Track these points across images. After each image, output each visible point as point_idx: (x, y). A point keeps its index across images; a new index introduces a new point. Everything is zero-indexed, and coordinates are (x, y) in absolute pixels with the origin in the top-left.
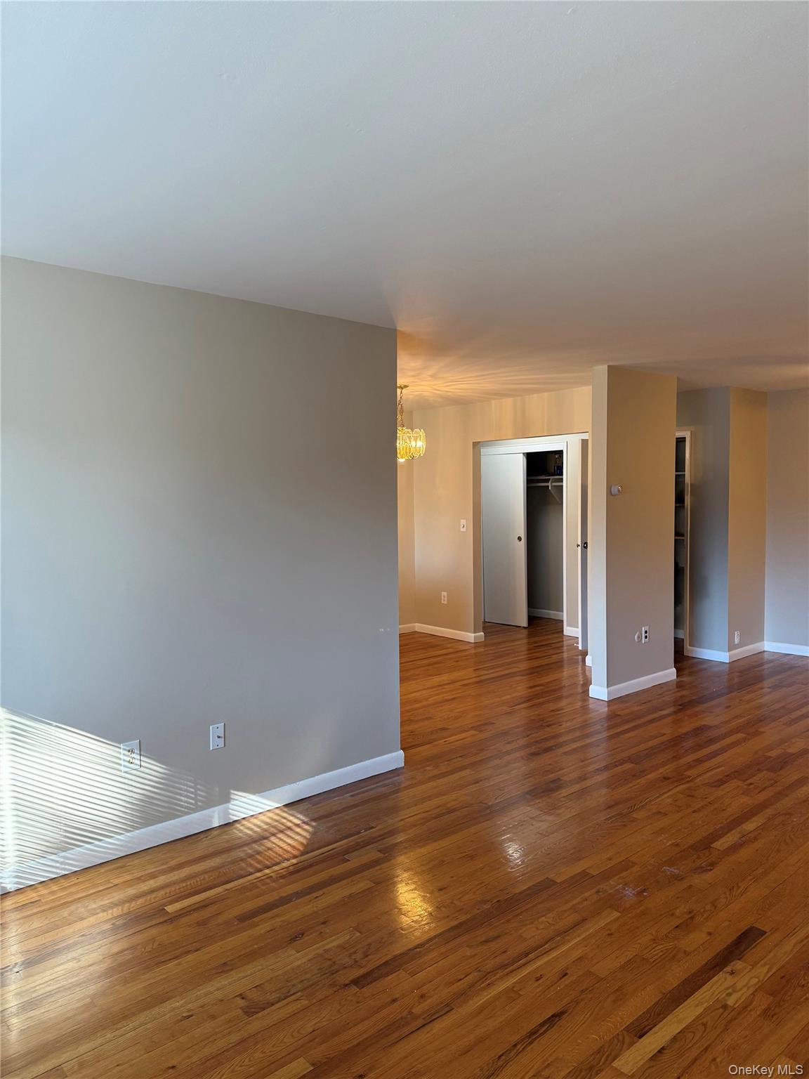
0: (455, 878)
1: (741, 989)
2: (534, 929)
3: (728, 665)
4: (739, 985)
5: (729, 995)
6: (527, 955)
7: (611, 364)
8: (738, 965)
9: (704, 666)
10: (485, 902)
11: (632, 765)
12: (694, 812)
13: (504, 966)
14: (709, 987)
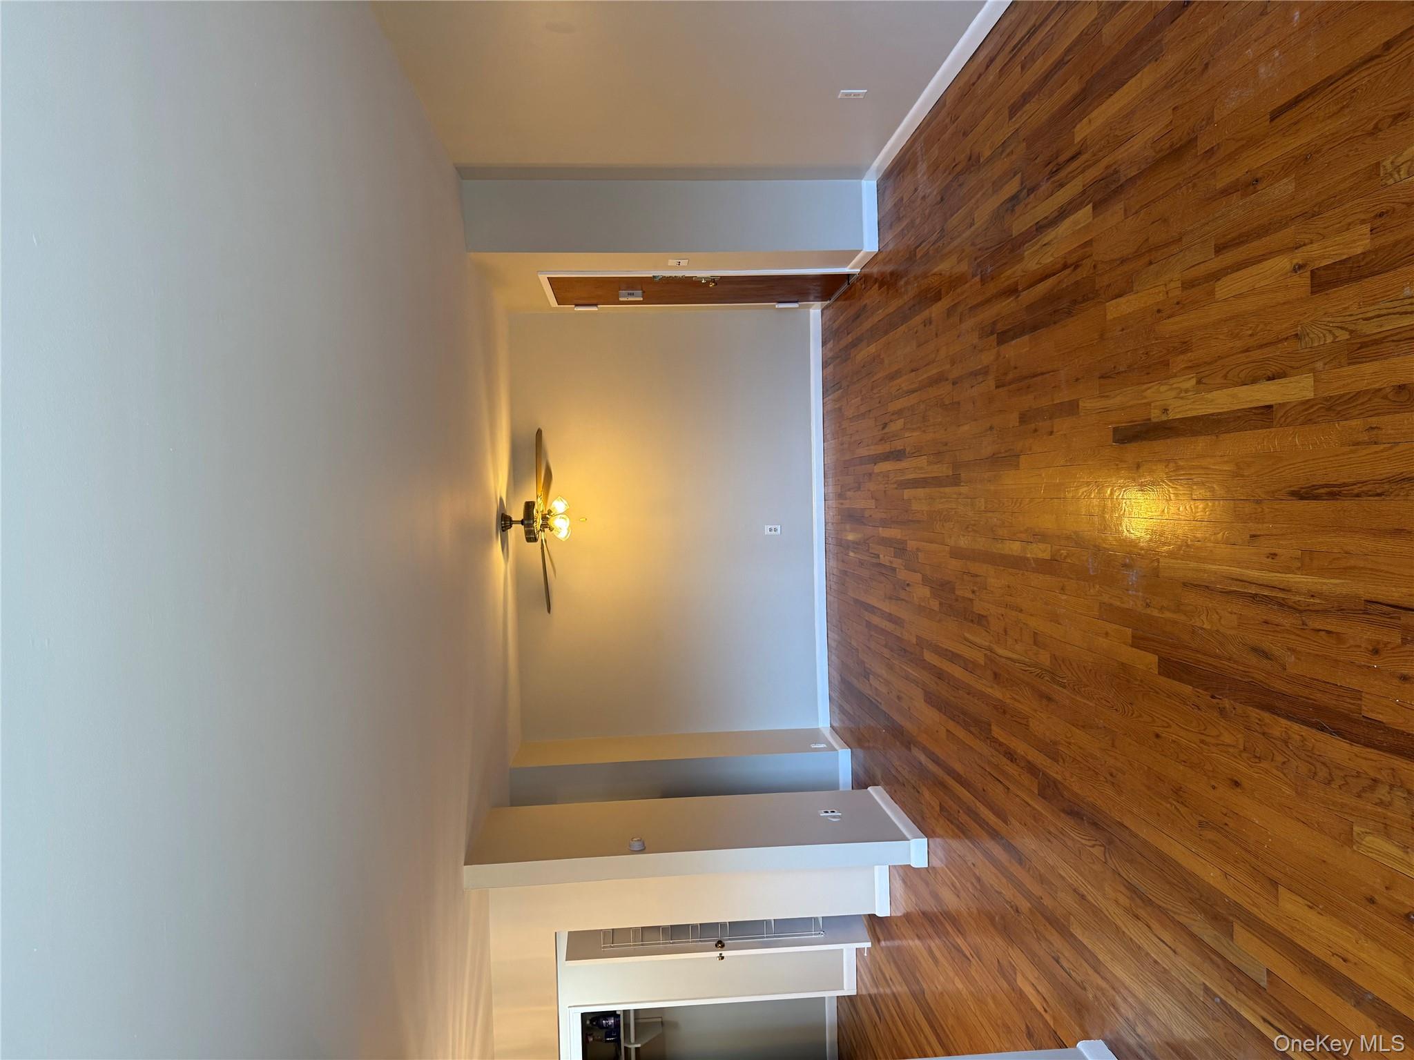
0: (1213, 783)
1: (1176, 388)
2: (1223, 622)
3: (854, 750)
4: (1173, 394)
5: (1187, 391)
6: (1254, 596)
7: (463, 862)
8: (1156, 415)
9: (861, 772)
10: (1222, 712)
11: (994, 727)
12: (1021, 611)
13: (1282, 604)
14: (1189, 412)
